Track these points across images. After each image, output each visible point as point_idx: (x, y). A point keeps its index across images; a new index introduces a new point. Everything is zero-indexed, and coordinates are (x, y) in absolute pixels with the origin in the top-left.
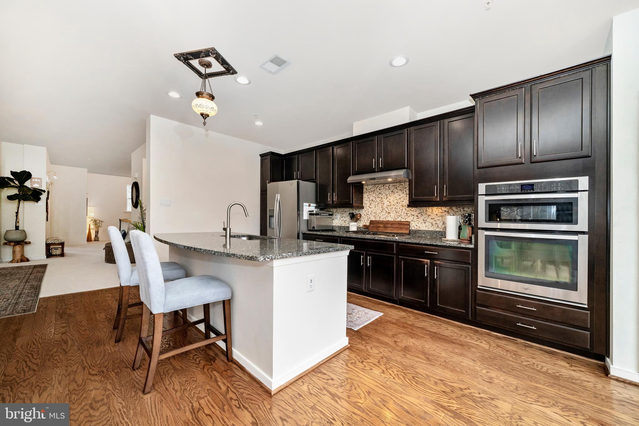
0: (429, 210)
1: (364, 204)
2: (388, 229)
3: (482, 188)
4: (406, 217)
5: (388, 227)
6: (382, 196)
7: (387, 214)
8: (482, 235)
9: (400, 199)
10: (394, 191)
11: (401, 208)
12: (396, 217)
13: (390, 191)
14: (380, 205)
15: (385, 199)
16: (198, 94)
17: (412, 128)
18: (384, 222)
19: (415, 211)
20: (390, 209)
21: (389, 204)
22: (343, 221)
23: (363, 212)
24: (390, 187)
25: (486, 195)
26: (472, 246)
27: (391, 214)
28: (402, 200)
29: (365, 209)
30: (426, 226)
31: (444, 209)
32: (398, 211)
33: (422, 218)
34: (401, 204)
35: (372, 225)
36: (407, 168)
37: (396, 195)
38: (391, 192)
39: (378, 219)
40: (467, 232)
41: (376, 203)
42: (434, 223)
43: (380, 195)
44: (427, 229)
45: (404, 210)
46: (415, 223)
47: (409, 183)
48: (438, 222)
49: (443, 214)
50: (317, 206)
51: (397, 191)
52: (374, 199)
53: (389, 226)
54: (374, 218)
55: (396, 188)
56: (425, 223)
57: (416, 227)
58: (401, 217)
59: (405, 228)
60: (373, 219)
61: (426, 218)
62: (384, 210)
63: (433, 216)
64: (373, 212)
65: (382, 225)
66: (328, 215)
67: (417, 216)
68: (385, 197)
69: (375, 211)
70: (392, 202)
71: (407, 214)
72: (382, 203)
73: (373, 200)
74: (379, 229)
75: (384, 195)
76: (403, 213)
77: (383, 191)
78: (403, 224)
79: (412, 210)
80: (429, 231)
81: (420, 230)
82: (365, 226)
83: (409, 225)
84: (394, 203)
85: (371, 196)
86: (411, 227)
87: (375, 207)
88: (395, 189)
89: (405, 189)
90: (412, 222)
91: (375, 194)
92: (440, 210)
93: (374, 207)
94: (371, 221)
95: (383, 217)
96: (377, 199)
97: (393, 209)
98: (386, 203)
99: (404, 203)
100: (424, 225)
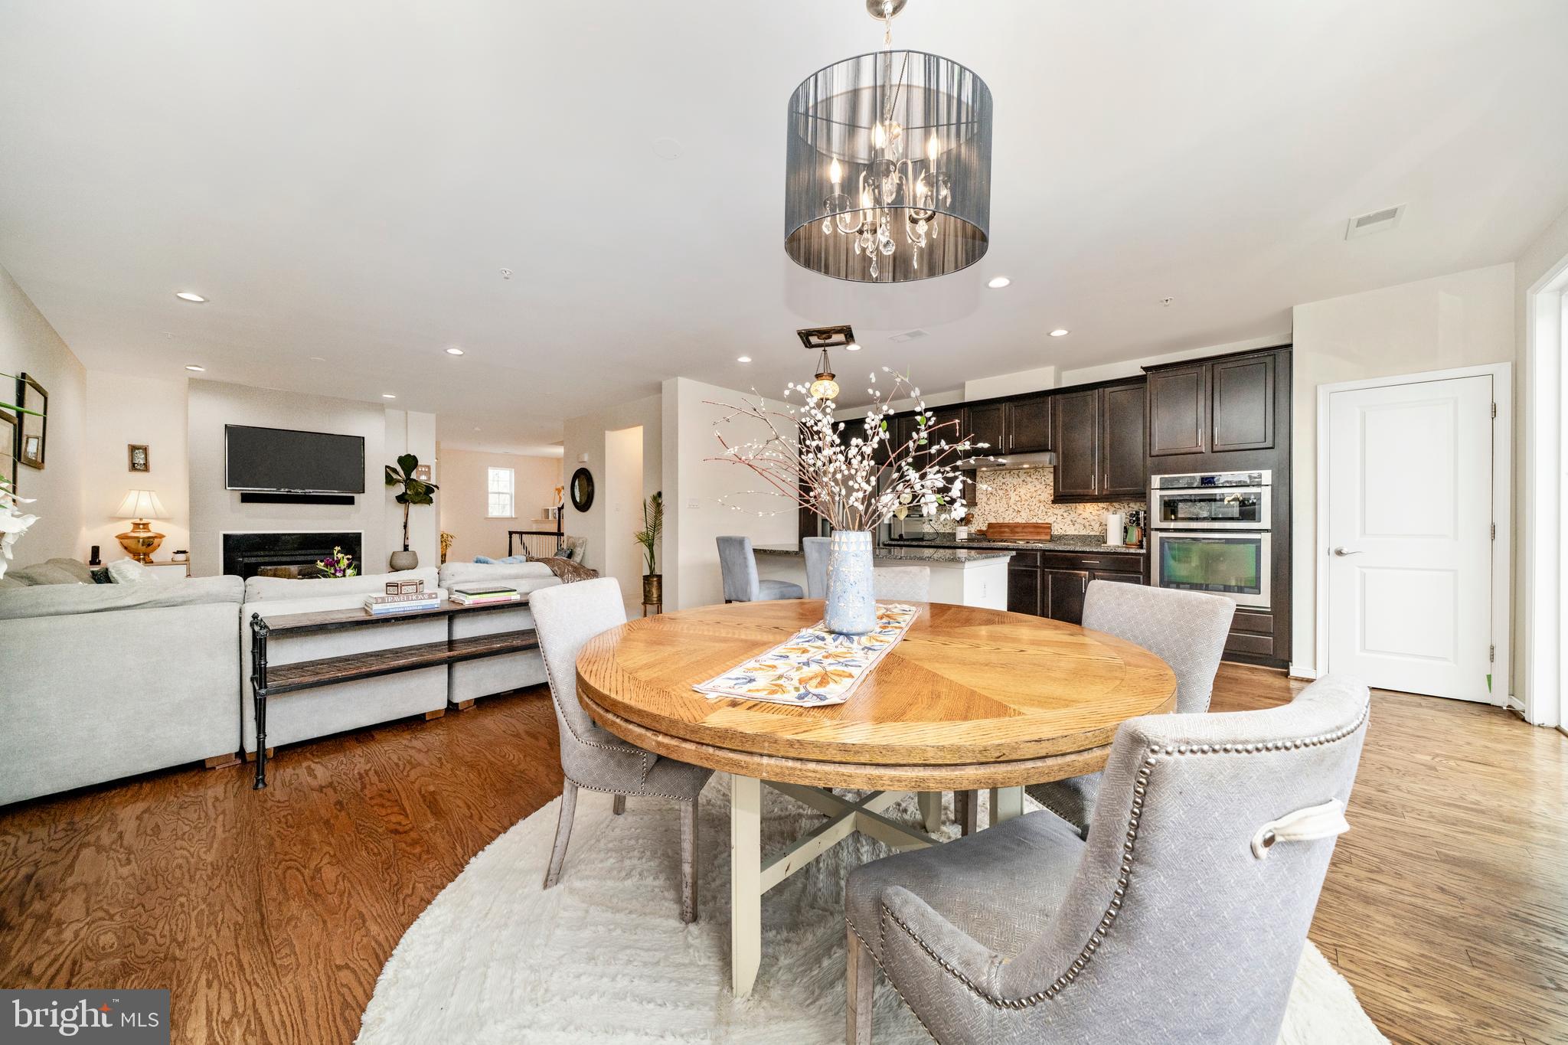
0: (1080, 506)
1: (977, 499)
2: (1017, 535)
3: (1156, 480)
4: (1045, 517)
5: (1017, 532)
6: (1008, 488)
7: (1015, 514)
8: (1156, 537)
9: (1035, 491)
10: (1026, 480)
11: (1038, 505)
12: (1029, 517)
13: (1020, 480)
14: (1004, 501)
15: (1012, 491)
16: (818, 376)
17: (1060, 396)
18: (1012, 524)
19: (1060, 509)
20: (1019, 507)
21: (1018, 498)
23: (976, 511)
25: (1161, 489)
26: (1143, 551)
27: (1021, 513)
28: (1039, 492)
29: (981, 506)
30: (1075, 530)
31: (1101, 505)
32: (1032, 508)
33: (1069, 518)
34: (1037, 499)
35: (991, 530)
36: (1050, 451)
37: (1029, 486)
38: (1021, 482)
39: (1001, 521)
40: (1135, 534)
41: (998, 498)
42: (1087, 524)
43: (1004, 486)
44: (1076, 533)
45: (1042, 508)
46: (1059, 525)
47: (1054, 470)
48: (1093, 523)
49: (1100, 512)
51: (1031, 480)
52: (994, 492)
53: (1019, 530)
54: (995, 520)
55: (1030, 476)
56: (1074, 525)
57: (1060, 530)
58: (1037, 517)
59: (1046, 531)
60: (993, 521)
61: (1076, 518)
62: (1010, 508)
63: (1086, 515)
64: (993, 510)
65: (1007, 529)
67: (1062, 515)
68: (1013, 489)
69: (996, 509)
70: (1023, 496)
71: (1049, 512)
72: (1007, 497)
73: (992, 494)
74: (1004, 535)
75: (1010, 485)
76: (1040, 512)
77: (1009, 479)
78: (1038, 527)
79: (1055, 507)
80: (1079, 534)
81: (1067, 534)
82: (980, 530)
83: (1050, 528)
84: (1026, 498)
86: (1053, 531)
87: (996, 503)
88: (1028, 478)
89: (1044, 478)
90: (1055, 524)
91: (995, 485)
92: (1096, 507)
93: (993, 504)
94: (989, 524)
95: (1009, 518)
96: (1000, 492)
97: (1026, 506)
98: (1014, 497)
99: (1042, 498)
100: (1073, 528)
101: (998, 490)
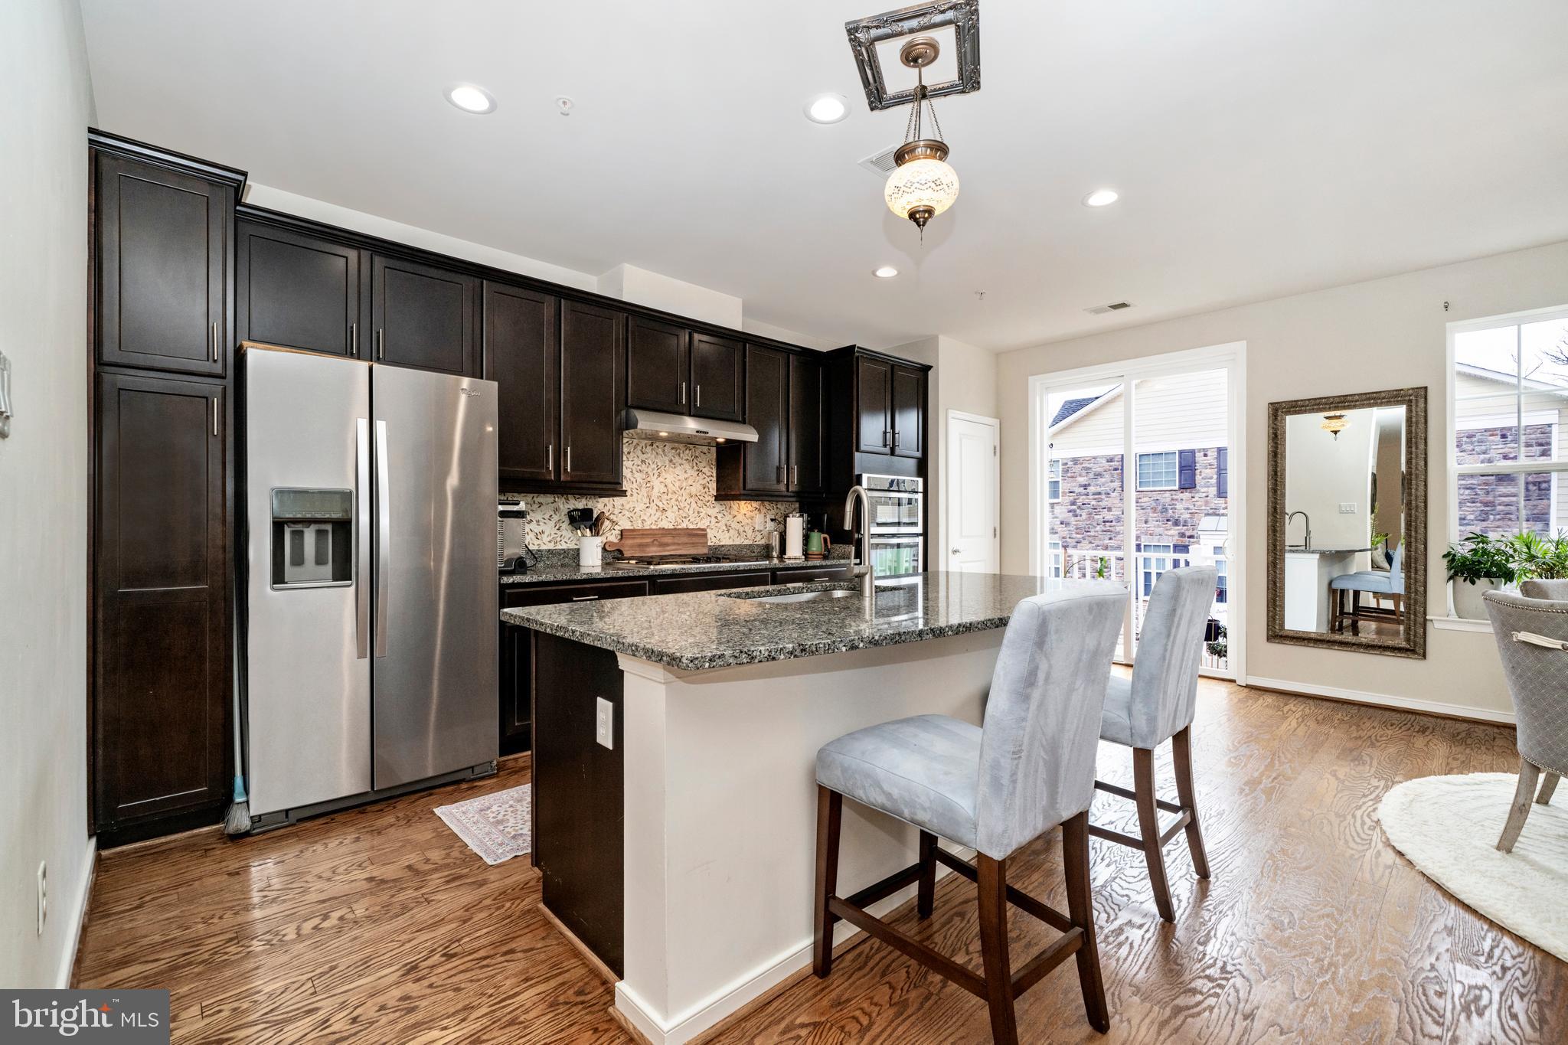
2: (668, 548)
4: (698, 519)
6: (648, 469)
7: (659, 514)
9: (686, 479)
10: (674, 460)
11: (689, 501)
12: (678, 519)
13: (666, 459)
14: (644, 491)
15: (656, 476)
19: (723, 509)
20: (665, 502)
21: (663, 489)
24: (666, 450)
27: (668, 513)
28: (690, 482)
30: (730, 537)
31: (755, 504)
32: (682, 506)
34: (688, 491)
35: (627, 543)
37: (679, 470)
38: (667, 462)
39: (638, 525)
42: (741, 529)
43: (644, 465)
44: (730, 542)
45: (693, 505)
46: (713, 531)
48: (747, 529)
49: (753, 514)
51: (680, 461)
54: (630, 524)
55: (680, 454)
56: (728, 530)
57: (714, 540)
58: (688, 519)
59: (702, 543)
60: (627, 526)
61: (730, 522)
62: (652, 504)
63: (740, 517)
64: (627, 507)
65: (652, 540)
67: (716, 517)
69: (631, 505)
70: (670, 486)
71: (698, 512)
72: (648, 485)
74: (649, 550)
75: (653, 466)
76: (691, 512)
77: (650, 455)
78: (693, 535)
80: (734, 545)
81: (723, 546)
82: (609, 544)
83: (705, 536)
84: (674, 489)
86: (707, 541)
88: (677, 457)
89: (696, 460)
92: (750, 508)
94: (623, 531)
95: (651, 520)
96: (637, 475)
97: (673, 502)
98: (658, 488)
99: (693, 490)
100: (727, 535)
101: (634, 471)
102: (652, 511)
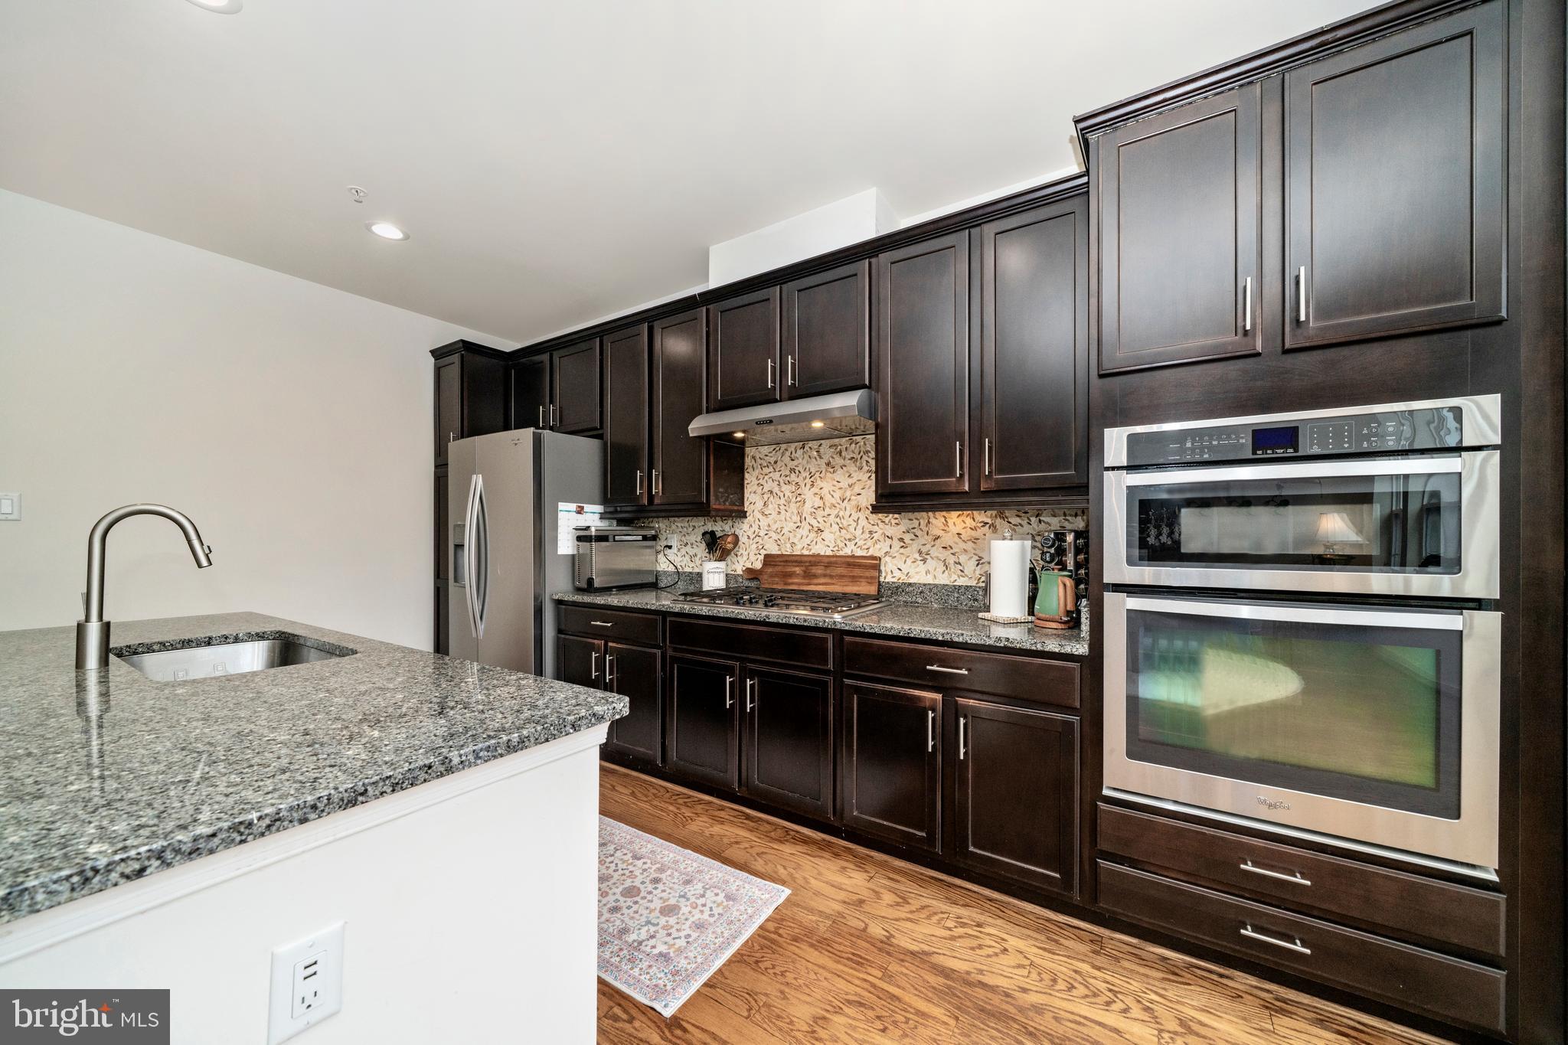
0: (937, 520)
1: (746, 504)
2: (816, 581)
3: (1115, 443)
4: (870, 543)
5: (815, 576)
6: (800, 480)
7: (813, 535)
8: (1117, 608)
9: (850, 486)
10: (833, 463)
11: (855, 516)
12: (839, 542)
13: (822, 462)
14: (793, 507)
15: (808, 486)
17: (885, 258)
18: (806, 559)
19: (893, 525)
20: (821, 520)
21: (818, 503)
22: (688, 557)
23: (744, 529)
24: (822, 450)
25: (1130, 468)
26: (1081, 649)
27: (824, 535)
28: (857, 489)
29: (750, 518)
30: (927, 572)
31: (981, 516)
32: (845, 523)
33: (915, 546)
34: (853, 503)
35: (770, 570)
36: (869, 387)
37: (840, 475)
38: (824, 467)
39: (787, 550)
40: (1057, 593)
41: (782, 501)
42: (951, 560)
43: (793, 475)
44: (929, 580)
45: (863, 522)
46: (895, 561)
47: (876, 437)
48: (963, 559)
49: (978, 533)
50: (605, 513)
51: (842, 462)
52: (776, 490)
53: (819, 570)
54: (777, 548)
55: (840, 453)
56: (924, 561)
57: (897, 574)
58: (853, 542)
59: (867, 578)
60: (774, 550)
61: (928, 546)
62: (804, 523)
63: (948, 539)
64: (774, 527)
65: (798, 570)
66: (640, 538)
67: (901, 540)
68: (809, 482)
69: (778, 525)
70: (828, 497)
71: (871, 532)
72: (798, 499)
73: (771, 492)
74: (790, 581)
75: (804, 474)
76: (859, 532)
77: (801, 460)
78: (860, 566)
79: (887, 520)
80: (936, 586)
81: (910, 584)
82: (749, 571)
83: (877, 567)
84: (833, 501)
85: (766, 477)
86: (883, 574)
87: (779, 513)
88: (838, 459)
89: (865, 458)
90: (888, 559)
91: (778, 474)
92: (969, 522)
93: (774, 514)
94: (766, 556)
95: (802, 543)
96: (785, 488)
97: (832, 518)
98: (811, 500)
99: (861, 500)
100: (922, 567)
101: (782, 484)
102: (804, 531)
